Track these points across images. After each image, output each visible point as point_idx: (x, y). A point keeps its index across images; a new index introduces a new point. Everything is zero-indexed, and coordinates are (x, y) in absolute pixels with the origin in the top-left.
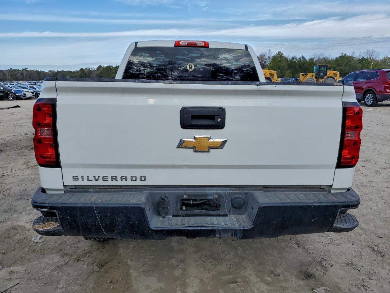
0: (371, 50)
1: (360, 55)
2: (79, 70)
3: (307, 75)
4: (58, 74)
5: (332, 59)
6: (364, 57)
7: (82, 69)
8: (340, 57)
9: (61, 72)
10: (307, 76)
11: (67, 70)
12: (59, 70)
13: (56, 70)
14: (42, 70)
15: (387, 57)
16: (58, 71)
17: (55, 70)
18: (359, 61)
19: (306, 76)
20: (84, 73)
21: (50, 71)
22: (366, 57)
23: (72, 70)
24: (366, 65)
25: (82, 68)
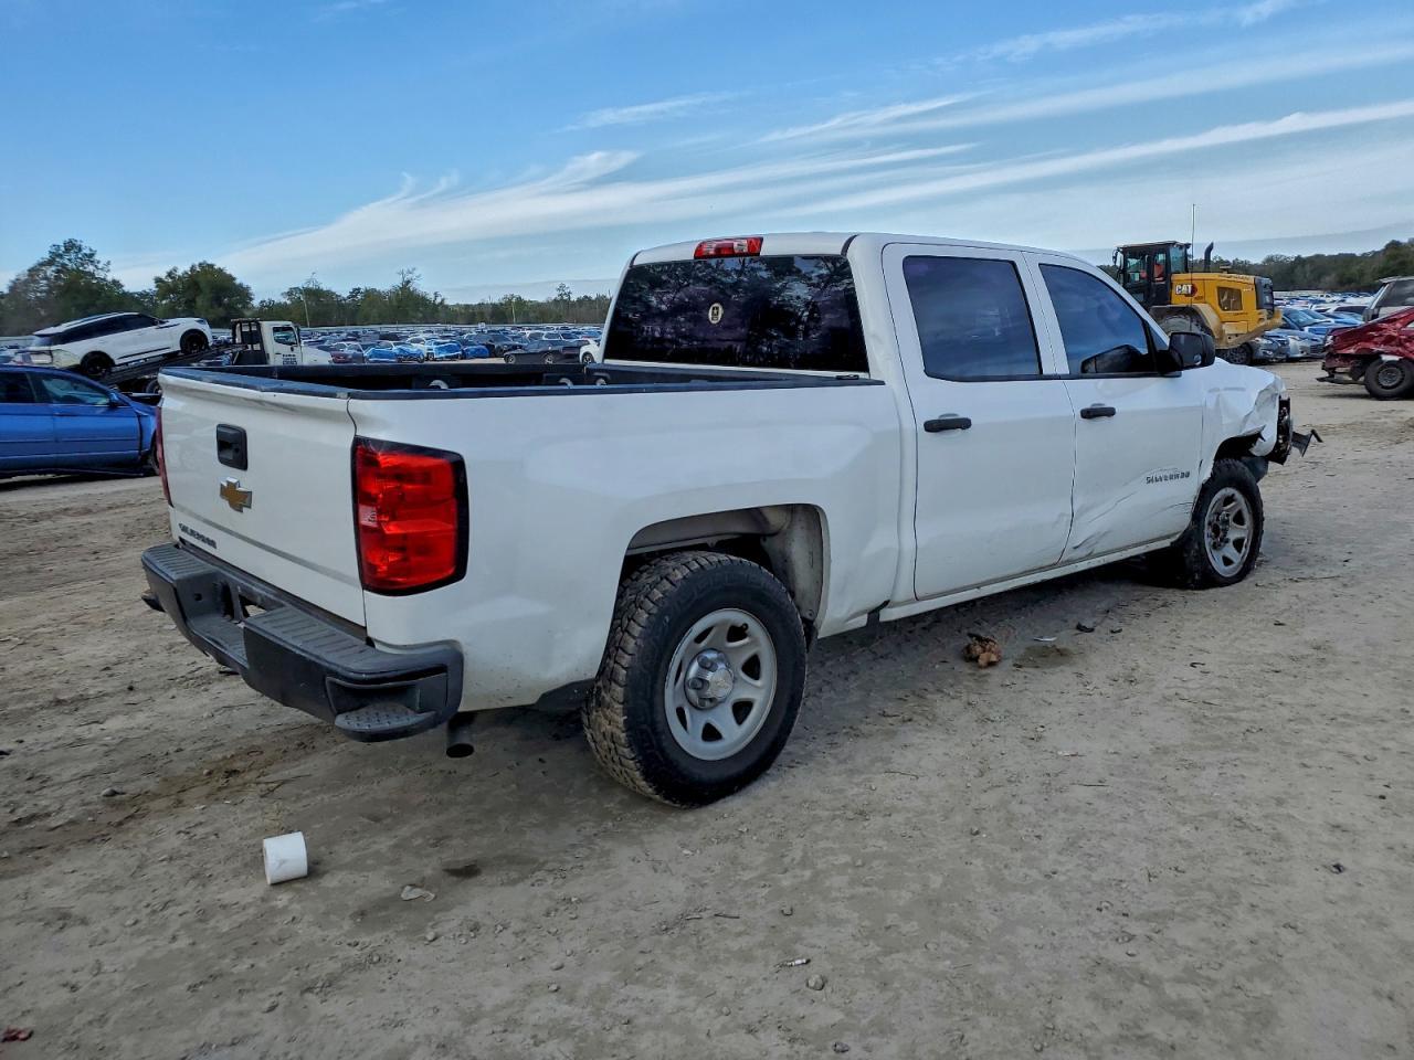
2: (1380, 247)
4: (1298, 270)
7: (1394, 245)
9: (1311, 260)
11: (1336, 254)
12: (1305, 254)
13: (1291, 254)
14: (1242, 259)
16: (1298, 258)
17: (1288, 254)
20: (1400, 259)
21: (1270, 260)
23: (1358, 250)
25: (1396, 239)
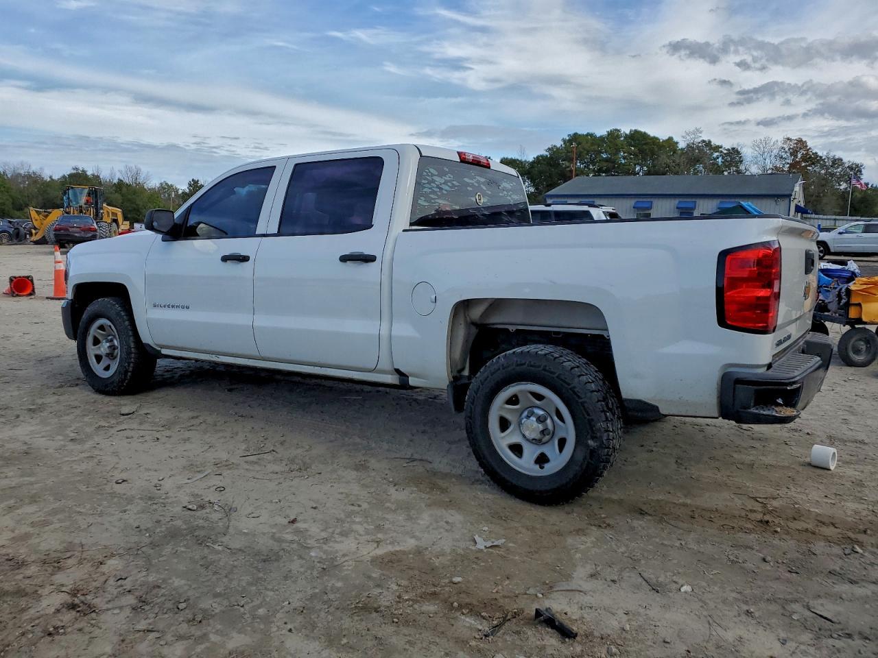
0: (134, 167)
1: (112, 174)
3: (50, 213)
5: (51, 177)
6: (121, 180)
8: (71, 176)
10: (51, 215)
15: (166, 184)
18: (114, 188)
19: (46, 216)
22: (126, 181)
24: (129, 197)
